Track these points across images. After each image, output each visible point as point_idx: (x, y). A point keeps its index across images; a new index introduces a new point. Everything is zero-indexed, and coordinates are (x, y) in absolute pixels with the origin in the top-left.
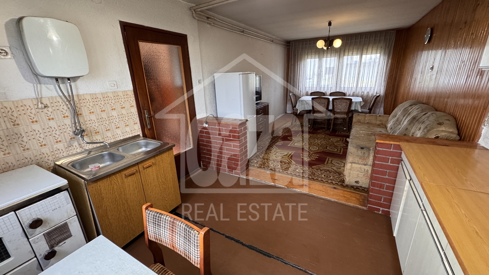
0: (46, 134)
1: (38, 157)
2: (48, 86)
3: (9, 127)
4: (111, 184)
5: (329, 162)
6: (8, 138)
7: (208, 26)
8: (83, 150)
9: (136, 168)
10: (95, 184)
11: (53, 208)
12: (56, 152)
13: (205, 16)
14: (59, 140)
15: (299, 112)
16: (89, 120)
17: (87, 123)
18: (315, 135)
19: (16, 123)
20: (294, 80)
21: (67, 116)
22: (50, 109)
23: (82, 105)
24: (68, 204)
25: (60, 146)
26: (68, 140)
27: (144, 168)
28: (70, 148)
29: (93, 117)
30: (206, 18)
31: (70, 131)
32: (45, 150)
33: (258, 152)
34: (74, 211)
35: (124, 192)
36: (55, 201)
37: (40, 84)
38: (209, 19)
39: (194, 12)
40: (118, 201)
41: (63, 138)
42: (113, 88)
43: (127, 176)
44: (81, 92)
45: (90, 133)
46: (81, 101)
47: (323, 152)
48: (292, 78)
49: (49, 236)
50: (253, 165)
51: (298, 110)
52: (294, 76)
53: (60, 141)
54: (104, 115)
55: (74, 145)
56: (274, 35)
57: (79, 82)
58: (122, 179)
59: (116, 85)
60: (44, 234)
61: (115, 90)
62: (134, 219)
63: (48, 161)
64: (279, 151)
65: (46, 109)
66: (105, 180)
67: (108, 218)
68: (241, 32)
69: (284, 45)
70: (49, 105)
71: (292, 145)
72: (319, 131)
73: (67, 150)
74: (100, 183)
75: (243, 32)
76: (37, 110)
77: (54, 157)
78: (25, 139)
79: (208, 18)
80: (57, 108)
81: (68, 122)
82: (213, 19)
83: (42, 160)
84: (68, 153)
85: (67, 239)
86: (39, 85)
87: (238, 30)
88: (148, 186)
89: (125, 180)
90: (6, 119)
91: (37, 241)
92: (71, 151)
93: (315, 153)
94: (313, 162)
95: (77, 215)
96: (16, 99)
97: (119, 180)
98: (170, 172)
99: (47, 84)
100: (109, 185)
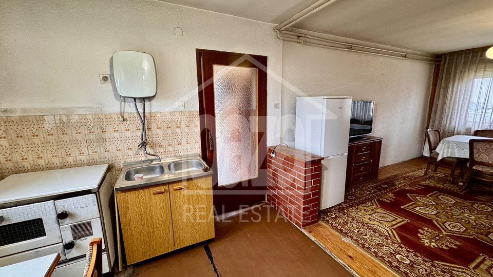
0: (122, 142)
1: (114, 159)
2: (130, 104)
3: (99, 133)
4: (138, 197)
5: (483, 267)
6: (97, 141)
7: (298, 45)
8: (147, 159)
9: (166, 187)
10: (124, 194)
11: (82, 206)
12: (126, 157)
13: (295, 35)
14: (130, 147)
15: (439, 158)
16: (156, 134)
17: (153, 136)
18: (467, 203)
19: (104, 130)
20: (443, 109)
21: (139, 129)
22: (128, 122)
23: (152, 121)
24: (94, 205)
25: (130, 153)
26: (136, 149)
27: (175, 190)
28: (137, 156)
29: (159, 132)
30: (296, 37)
31: (139, 141)
32: (119, 154)
33: (345, 202)
34: (98, 213)
35: (150, 208)
36: (84, 200)
37: (125, 102)
38: (301, 38)
39: (278, 32)
40: (143, 216)
41: (133, 146)
42: (181, 108)
43: (154, 194)
44: (153, 110)
45: (154, 145)
46: (152, 118)
47: (474, 241)
48: (440, 106)
49: (75, 228)
50: (328, 221)
51: (438, 154)
52: (444, 103)
53: (131, 149)
54: (169, 131)
55: (140, 154)
56: (410, 49)
57: (153, 102)
58: (150, 195)
59: (184, 106)
60: (71, 226)
61: (181, 110)
62: (157, 238)
63: (120, 163)
64: (380, 211)
65: (125, 122)
66: (133, 192)
67: (131, 228)
68: (348, 48)
69: (430, 61)
70: (128, 119)
71: (410, 209)
72: (481, 198)
73: (135, 156)
74: (128, 194)
75: (351, 48)
76: (119, 122)
77: (124, 160)
78: (107, 144)
79: (299, 37)
80: (133, 122)
81: (139, 133)
82: (304, 37)
83: (116, 161)
84: (135, 159)
85: (88, 236)
86: (123, 103)
87: (344, 46)
88: (177, 208)
89: (153, 197)
90: (98, 126)
91: (65, 229)
92: (137, 159)
93: (452, 237)
94: (440, 253)
95: (100, 217)
96: (107, 113)
97: (147, 196)
98: (205, 199)
99: (130, 102)
100: (136, 198)
